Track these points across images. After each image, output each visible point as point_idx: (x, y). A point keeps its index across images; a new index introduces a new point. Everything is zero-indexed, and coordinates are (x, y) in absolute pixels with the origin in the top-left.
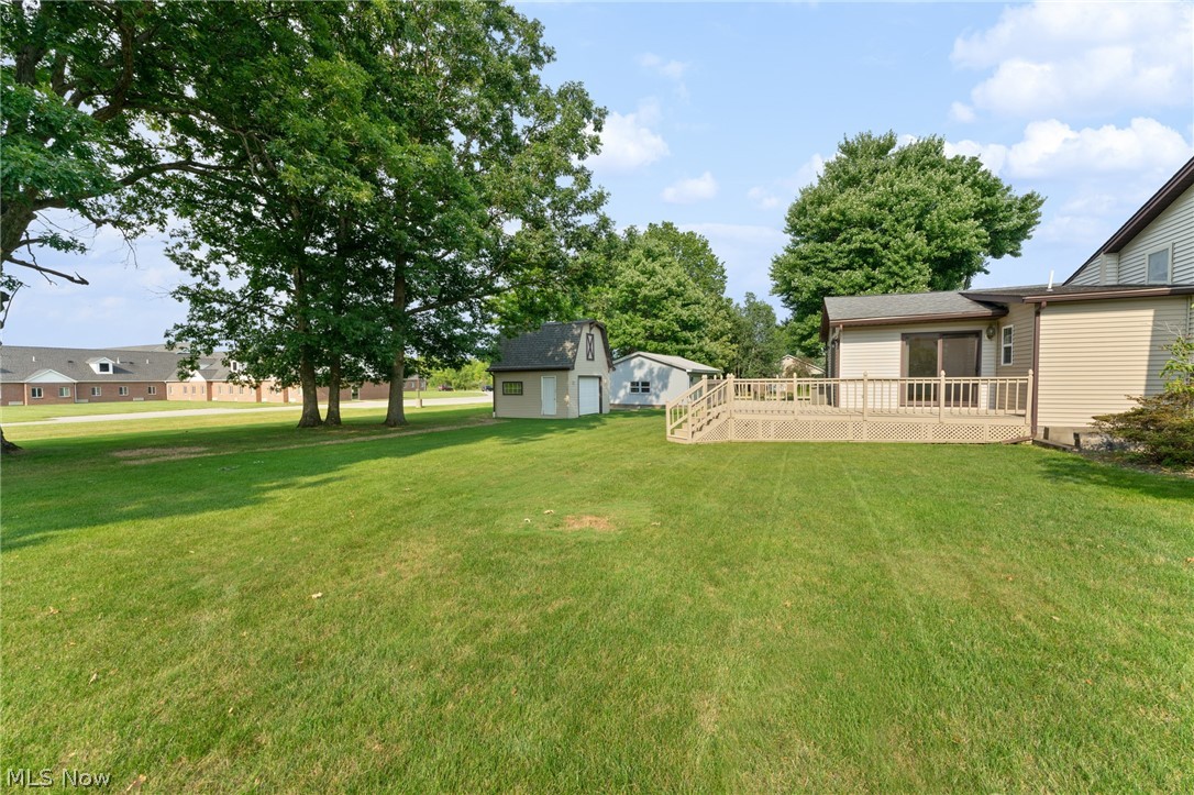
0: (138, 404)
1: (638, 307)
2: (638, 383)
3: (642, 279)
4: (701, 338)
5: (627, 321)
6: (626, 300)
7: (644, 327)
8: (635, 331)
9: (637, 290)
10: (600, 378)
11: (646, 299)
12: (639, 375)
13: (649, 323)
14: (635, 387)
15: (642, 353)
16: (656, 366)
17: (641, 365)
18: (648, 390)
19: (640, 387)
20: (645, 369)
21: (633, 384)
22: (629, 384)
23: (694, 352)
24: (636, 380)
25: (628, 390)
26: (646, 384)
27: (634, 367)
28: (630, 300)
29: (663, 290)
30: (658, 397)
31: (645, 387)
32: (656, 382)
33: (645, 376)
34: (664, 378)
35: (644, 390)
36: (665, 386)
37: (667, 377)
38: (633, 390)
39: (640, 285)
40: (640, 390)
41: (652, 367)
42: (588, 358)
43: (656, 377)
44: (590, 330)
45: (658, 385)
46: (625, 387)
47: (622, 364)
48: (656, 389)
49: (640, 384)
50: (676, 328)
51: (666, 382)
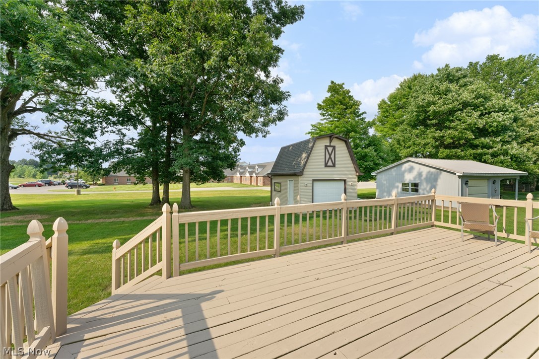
2: (408, 184)
4: (505, 142)
7: (434, 138)
9: (428, 109)
10: (345, 181)
11: (436, 114)
12: (409, 178)
13: (438, 134)
14: (405, 187)
15: (410, 159)
16: (425, 170)
17: (411, 169)
18: (417, 191)
19: (410, 187)
20: (415, 173)
21: (404, 184)
22: (400, 186)
23: (494, 155)
24: (407, 181)
25: (400, 190)
26: (416, 185)
27: (405, 171)
29: (456, 103)
31: (415, 187)
32: (425, 184)
33: (415, 178)
34: (433, 180)
35: (413, 190)
36: (434, 187)
37: (436, 180)
38: (404, 190)
39: (430, 104)
40: (410, 190)
41: (421, 171)
42: (326, 165)
43: (425, 179)
44: (330, 143)
45: (427, 187)
46: (397, 187)
47: (395, 168)
48: (424, 190)
49: (410, 185)
50: (470, 135)
51: (434, 184)
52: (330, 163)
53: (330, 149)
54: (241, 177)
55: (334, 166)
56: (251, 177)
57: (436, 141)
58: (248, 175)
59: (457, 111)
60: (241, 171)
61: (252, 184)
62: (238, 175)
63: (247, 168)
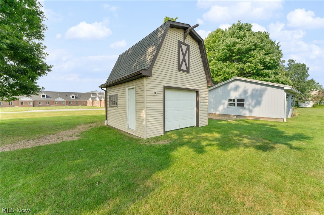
0: (80, 106)
1: (233, 58)
2: (234, 100)
3: (237, 40)
4: (276, 74)
5: (226, 66)
6: (226, 55)
8: (231, 71)
9: (233, 48)
10: (198, 92)
12: (234, 95)
13: (241, 65)
14: (231, 103)
16: (251, 87)
17: (236, 88)
18: (242, 105)
19: (236, 103)
20: (240, 91)
21: (230, 100)
22: (227, 102)
24: (233, 98)
25: (226, 105)
26: (243, 100)
28: (228, 55)
30: (251, 111)
31: (241, 102)
32: (250, 100)
33: (240, 95)
34: (258, 97)
35: (239, 105)
36: (258, 103)
37: (261, 96)
38: (230, 105)
40: (236, 105)
41: (246, 88)
42: (180, 69)
43: (250, 95)
44: (185, 39)
45: (252, 102)
46: (224, 104)
47: (222, 87)
48: (249, 105)
49: (236, 101)
50: (261, 67)
51: (259, 99)
52: (184, 67)
53: (184, 48)
54: (93, 101)
55: (188, 71)
56: (101, 101)
57: (238, 71)
58: (98, 99)
59: (251, 50)
60: (93, 97)
61: (102, 106)
62: (90, 100)
63: (98, 94)
